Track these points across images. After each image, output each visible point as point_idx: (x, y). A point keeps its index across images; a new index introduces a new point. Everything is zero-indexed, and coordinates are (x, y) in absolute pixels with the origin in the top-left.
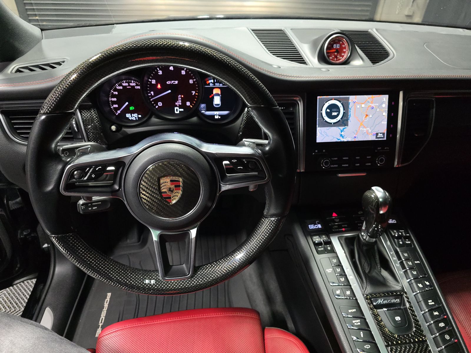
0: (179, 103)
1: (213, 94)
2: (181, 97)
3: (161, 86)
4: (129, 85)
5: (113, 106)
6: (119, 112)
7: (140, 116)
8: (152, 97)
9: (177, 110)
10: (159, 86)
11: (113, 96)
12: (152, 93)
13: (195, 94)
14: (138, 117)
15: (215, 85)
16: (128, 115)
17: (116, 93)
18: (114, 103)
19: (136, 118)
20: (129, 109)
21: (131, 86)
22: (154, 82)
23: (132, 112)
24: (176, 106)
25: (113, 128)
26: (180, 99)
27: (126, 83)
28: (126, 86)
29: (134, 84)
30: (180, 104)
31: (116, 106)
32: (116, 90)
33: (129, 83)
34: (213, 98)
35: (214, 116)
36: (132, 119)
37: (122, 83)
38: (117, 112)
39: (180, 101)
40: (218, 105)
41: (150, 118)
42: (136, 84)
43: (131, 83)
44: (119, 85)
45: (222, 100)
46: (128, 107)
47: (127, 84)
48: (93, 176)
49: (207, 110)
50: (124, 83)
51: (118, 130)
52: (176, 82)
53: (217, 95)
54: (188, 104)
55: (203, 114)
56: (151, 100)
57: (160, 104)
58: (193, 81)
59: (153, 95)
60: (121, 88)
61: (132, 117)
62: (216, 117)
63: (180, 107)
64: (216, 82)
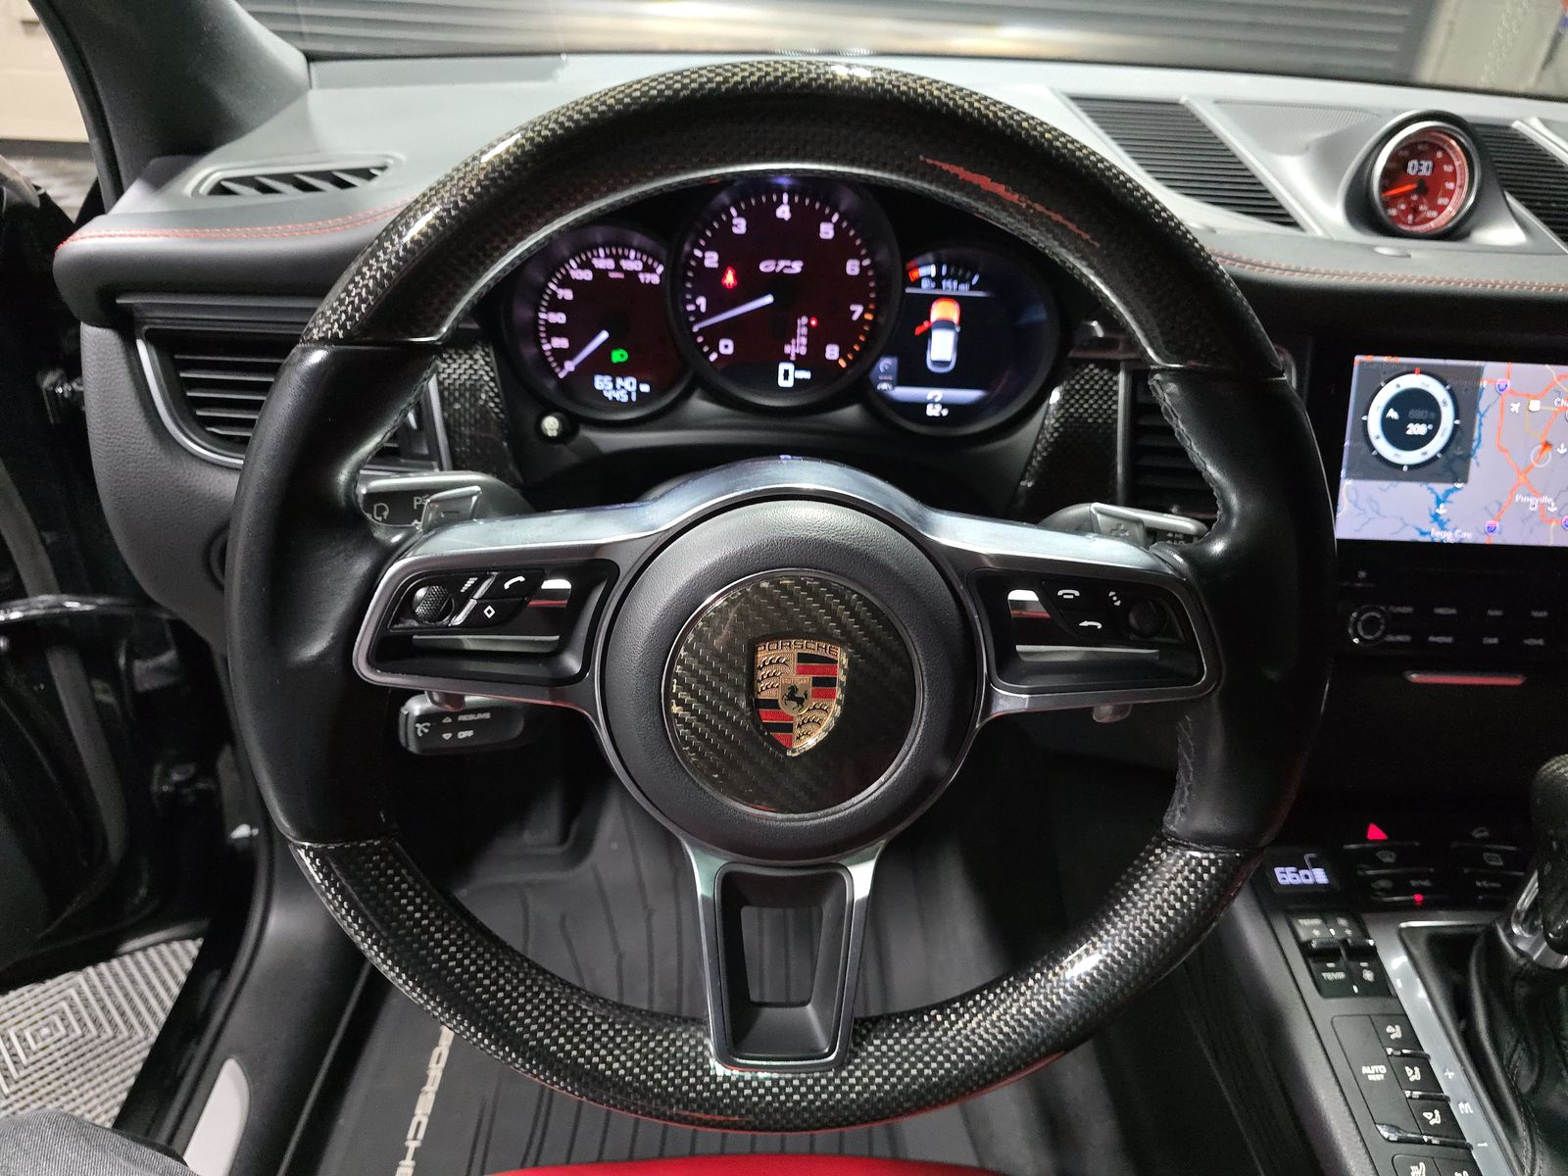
0: (798, 347)
1: (929, 319)
2: (808, 325)
3: (736, 277)
4: (618, 268)
5: (549, 342)
6: (569, 366)
7: (645, 388)
8: (700, 316)
9: (786, 373)
10: (730, 279)
11: (556, 305)
12: (702, 301)
13: (862, 315)
14: (638, 390)
15: (939, 286)
16: (602, 383)
17: (567, 294)
18: (554, 330)
19: (629, 393)
20: (610, 356)
21: (626, 272)
22: (711, 260)
23: (617, 371)
24: (786, 358)
25: (551, 425)
26: (804, 331)
27: (606, 256)
28: (606, 271)
29: (637, 266)
30: (803, 351)
31: (561, 343)
32: (566, 282)
33: (617, 259)
34: (927, 335)
35: (923, 406)
36: (614, 398)
37: (593, 256)
38: (562, 367)
39: (804, 341)
40: (945, 363)
41: (685, 396)
42: (645, 264)
43: (628, 258)
44: (582, 266)
45: (961, 346)
46: (605, 349)
47: (610, 264)
48: (489, 612)
49: (902, 380)
50: (598, 257)
51: (567, 432)
52: (797, 267)
53: (946, 324)
54: (832, 352)
55: (882, 395)
56: (696, 329)
57: (727, 347)
58: (861, 266)
59: (703, 309)
60: (587, 275)
61: (615, 388)
62: (932, 411)
63: (800, 363)
64: (948, 277)
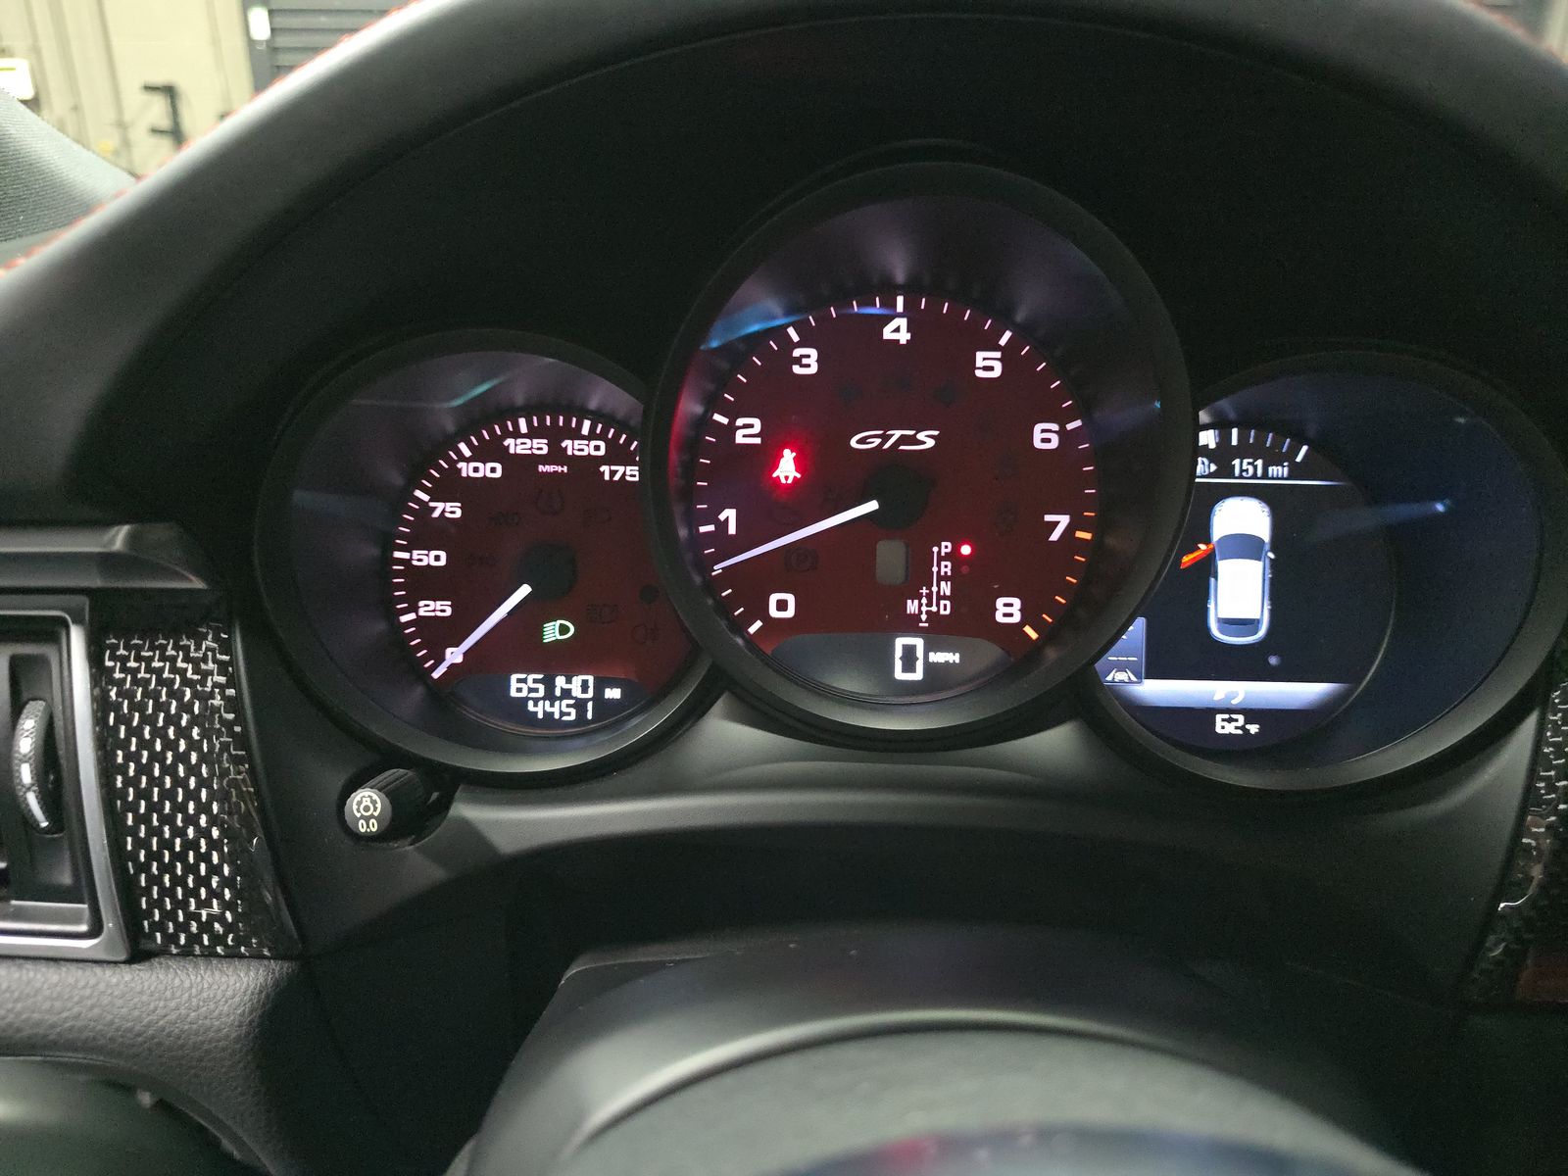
0: (936, 599)
1: (1208, 541)
2: (954, 556)
3: (799, 463)
4: (556, 455)
5: (415, 609)
6: (454, 655)
7: (613, 693)
8: (727, 545)
9: (909, 653)
10: (787, 468)
11: (429, 533)
12: (730, 515)
13: (1070, 530)
14: (598, 697)
15: (1226, 470)
16: (522, 685)
17: (453, 510)
18: (425, 583)
19: (580, 705)
20: (541, 633)
21: (574, 461)
22: (748, 431)
23: (553, 662)
24: (910, 625)
25: (367, 806)
26: (946, 568)
27: (531, 435)
28: (534, 460)
29: (594, 448)
30: (945, 609)
31: (441, 608)
32: (451, 486)
33: (555, 436)
34: (1206, 569)
35: (1207, 714)
36: (548, 715)
37: (507, 434)
38: (440, 659)
39: (946, 588)
40: (1247, 625)
41: (695, 711)
42: (611, 444)
43: (576, 435)
44: (480, 455)
45: (1279, 589)
46: (527, 618)
47: (541, 446)
49: (1158, 667)
50: (516, 434)
51: (409, 818)
52: (927, 440)
53: (1244, 546)
54: (1008, 610)
55: (1116, 694)
56: (718, 569)
57: (783, 605)
58: (1062, 433)
59: (732, 530)
60: (492, 470)
61: (550, 696)
62: (1224, 727)
63: (938, 632)
64: (1243, 451)
